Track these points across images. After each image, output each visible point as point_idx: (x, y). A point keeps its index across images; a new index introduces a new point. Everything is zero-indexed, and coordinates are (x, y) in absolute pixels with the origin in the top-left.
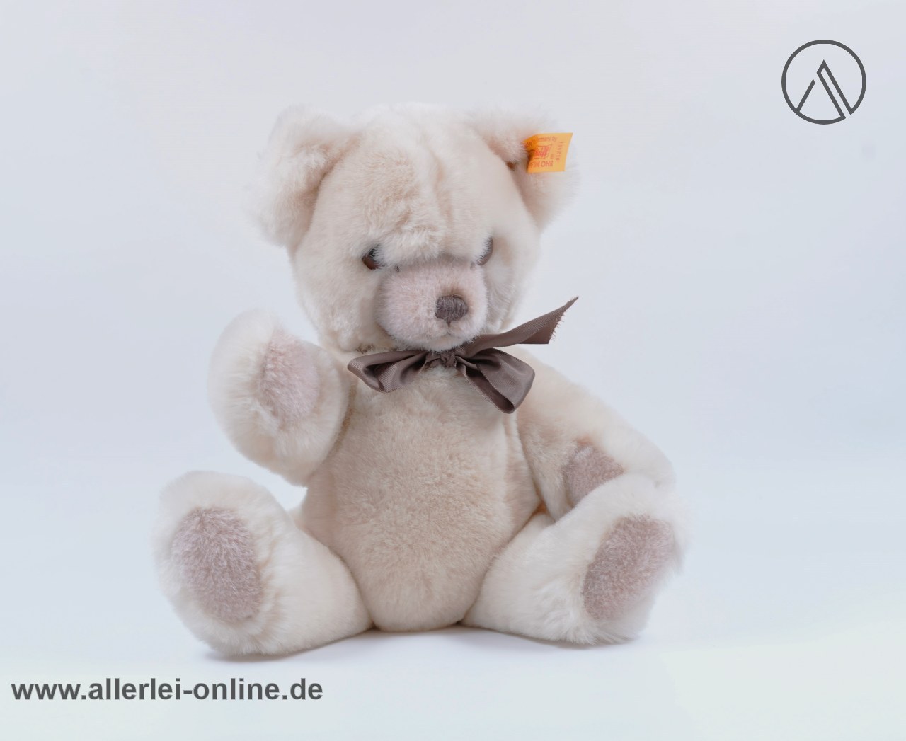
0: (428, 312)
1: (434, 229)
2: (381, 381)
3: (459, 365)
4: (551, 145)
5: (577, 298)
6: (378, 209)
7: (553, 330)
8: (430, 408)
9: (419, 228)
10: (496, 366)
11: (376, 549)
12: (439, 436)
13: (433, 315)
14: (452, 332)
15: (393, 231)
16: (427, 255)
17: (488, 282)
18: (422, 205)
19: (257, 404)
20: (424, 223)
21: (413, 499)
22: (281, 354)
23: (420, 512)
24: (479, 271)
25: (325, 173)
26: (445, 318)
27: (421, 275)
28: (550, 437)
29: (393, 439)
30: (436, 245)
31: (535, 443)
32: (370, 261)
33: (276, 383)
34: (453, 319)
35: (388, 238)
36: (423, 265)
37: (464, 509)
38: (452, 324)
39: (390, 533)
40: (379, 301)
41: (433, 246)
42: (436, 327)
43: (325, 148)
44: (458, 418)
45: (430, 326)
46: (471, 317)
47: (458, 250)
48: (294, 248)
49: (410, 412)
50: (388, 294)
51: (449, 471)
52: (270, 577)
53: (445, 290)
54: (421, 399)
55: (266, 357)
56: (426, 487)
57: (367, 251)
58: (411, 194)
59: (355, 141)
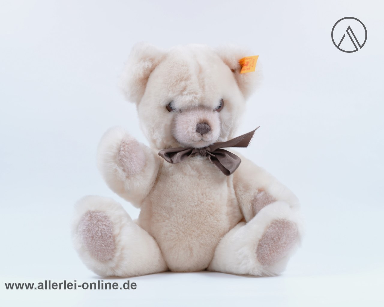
0: (193, 129)
1: (197, 94)
2: (172, 159)
3: (208, 155)
4: (250, 61)
5: (259, 127)
6: (173, 85)
7: (249, 142)
8: (194, 173)
9: (190, 93)
10: (223, 156)
11: (168, 233)
12: (197, 185)
13: (195, 130)
14: (204, 139)
15: (179, 94)
16: (193, 105)
17: (221, 119)
18: (191, 83)
19: (116, 165)
20: (192, 91)
21: (185, 212)
22: (127, 144)
23: (188, 218)
24: (216, 113)
25: (151, 71)
26: (200, 132)
27: (191, 113)
28: (247, 188)
29: (177, 186)
30: (197, 100)
31: (240, 191)
32: (169, 108)
33: (125, 156)
34: (204, 133)
35: (177, 97)
36: (192, 110)
37: (207, 217)
38: (203, 135)
39: (174, 226)
40: (173, 125)
41: (196, 101)
42: (196, 136)
43: (152, 60)
44: (206, 178)
45: (193, 135)
46: (212, 132)
47: (207, 104)
48: (138, 102)
49: (185, 174)
50: (176, 122)
51: (202, 200)
52: (119, 241)
53: (200, 120)
54: (190, 169)
55: (121, 145)
56: (191, 207)
57: (168, 103)
58: (187, 79)
59: (164, 57)
